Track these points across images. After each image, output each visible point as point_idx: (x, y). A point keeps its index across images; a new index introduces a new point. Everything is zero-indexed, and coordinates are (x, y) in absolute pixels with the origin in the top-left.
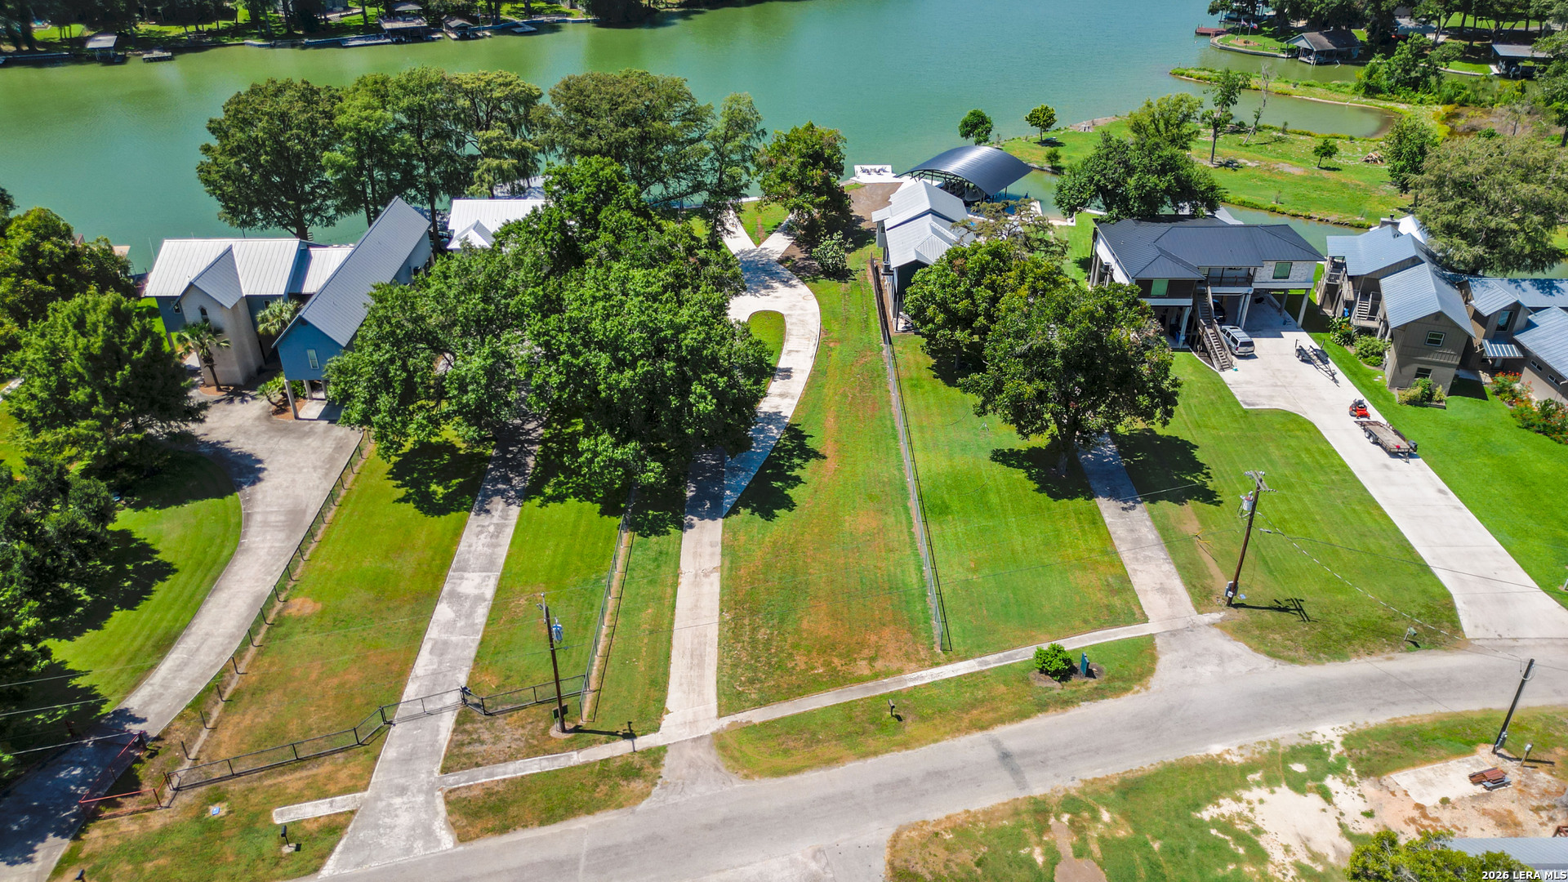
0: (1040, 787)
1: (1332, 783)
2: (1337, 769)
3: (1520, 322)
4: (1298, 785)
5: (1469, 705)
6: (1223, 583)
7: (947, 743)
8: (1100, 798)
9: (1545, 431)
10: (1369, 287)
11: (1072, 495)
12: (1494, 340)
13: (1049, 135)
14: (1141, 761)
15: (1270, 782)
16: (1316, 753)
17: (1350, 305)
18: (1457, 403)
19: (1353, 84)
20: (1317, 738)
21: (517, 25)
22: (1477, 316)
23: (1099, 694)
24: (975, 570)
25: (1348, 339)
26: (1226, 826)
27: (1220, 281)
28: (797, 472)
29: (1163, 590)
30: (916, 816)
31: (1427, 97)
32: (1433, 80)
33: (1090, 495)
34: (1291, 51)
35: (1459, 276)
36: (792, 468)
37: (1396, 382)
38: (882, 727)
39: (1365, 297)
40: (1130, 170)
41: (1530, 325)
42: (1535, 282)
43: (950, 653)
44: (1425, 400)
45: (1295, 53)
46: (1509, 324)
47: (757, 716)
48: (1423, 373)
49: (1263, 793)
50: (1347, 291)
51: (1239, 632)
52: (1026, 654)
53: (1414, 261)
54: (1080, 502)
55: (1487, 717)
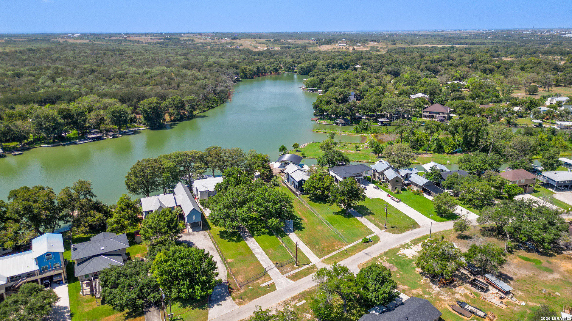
0: (374, 256)
1: (411, 247)
2: (411, 245)
3: (408, 177)
4: (407, 248)
5: (425, 234)
6: (383, 226)
7: (357, 254)
8: (383, 255)
9: (418, 195)
10: (382, 174)
11: (351, 217)
12: (405, 180)
13: (297, 149)
14: (386, 250)
15: (403, 248)
16: (407, 244)
17: (379, 178)
18: (403, 192)
19: (353, 130)
20: (407, 242)
21: (126, 132)
22: (401, 176)
23: (374, 244)
24: (344, 231)
25: (381, 184)
26: (401, 254)
27: (357, 176)
28: (300, 223)
29: (374, 228)
30: (359, 263)
31: (369, 132)
32: (369, 128)
33: (354, 217)
34: (335, 123)
35: (396, 170)
36: (299, 222)
37: (393, 190)
38: (346, 254)
39: (381, 176)
40: (334, 157)
41: (410, 177)
42: (409, 169)
43: (348, 243)
44: (398, 193)
45: (337, 124)
46: (407, 177)
47: (326, 257)
48: (396, 188)
49: (403, 250)
50: (377, 175)
51: (389, 232)
52: (361, 240)
53: (388, 168)
54: (353, 218)
55: (427, 235)
